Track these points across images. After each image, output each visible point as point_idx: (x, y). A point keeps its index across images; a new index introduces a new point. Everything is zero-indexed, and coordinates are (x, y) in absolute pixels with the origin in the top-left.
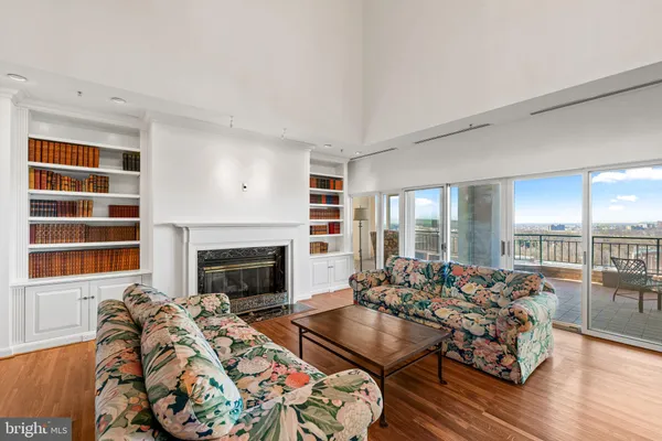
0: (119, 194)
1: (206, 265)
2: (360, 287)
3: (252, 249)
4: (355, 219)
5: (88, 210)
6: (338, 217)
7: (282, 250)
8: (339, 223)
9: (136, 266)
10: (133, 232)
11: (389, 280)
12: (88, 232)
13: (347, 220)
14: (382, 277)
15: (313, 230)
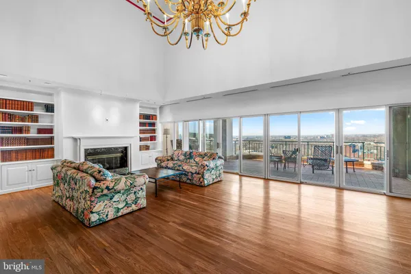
0: (44, 123)
1: (88, 156)
2: (159, 162)
3: (111, 148)
4: (164, 134)
5: (28, 131)
6: (155, 133)
7: (126, 148)
8: (155, 136)
9: (52, 156)
10: (51, 141)
11: (172, 159)
12: (28, 141)
13: (159, 134)
14: (169, 158)
15: (141, 139)
